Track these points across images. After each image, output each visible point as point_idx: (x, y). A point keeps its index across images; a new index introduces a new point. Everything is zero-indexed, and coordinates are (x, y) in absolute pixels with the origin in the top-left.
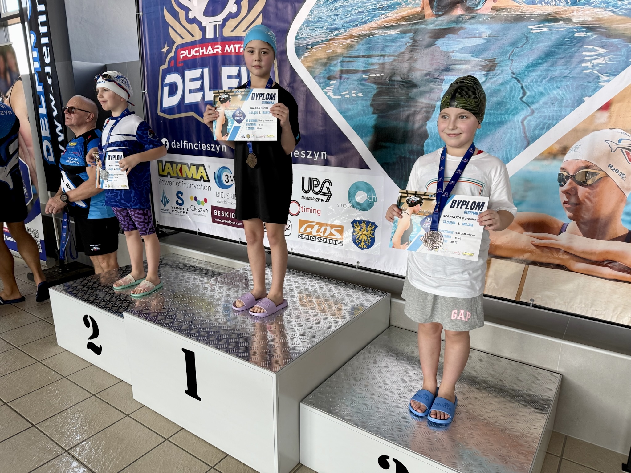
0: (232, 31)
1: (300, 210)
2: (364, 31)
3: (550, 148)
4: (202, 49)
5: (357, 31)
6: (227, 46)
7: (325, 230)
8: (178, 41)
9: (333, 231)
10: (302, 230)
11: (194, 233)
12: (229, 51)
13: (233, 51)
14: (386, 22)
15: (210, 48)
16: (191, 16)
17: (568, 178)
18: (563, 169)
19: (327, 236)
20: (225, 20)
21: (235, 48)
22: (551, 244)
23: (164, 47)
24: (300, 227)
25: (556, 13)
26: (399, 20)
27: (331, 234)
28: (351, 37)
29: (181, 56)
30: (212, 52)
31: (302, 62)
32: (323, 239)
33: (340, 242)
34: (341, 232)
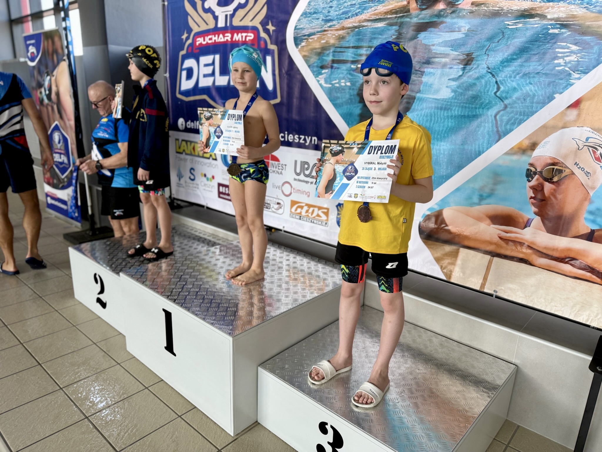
0: (241, 20)
1: (292, 191)
2: (355, 22)
3: (520, 143)
4: (215, 36)
5: (349, 23)
6: (235, 35)
7: (313, 211)
8: (196, 29)
9: (320, 213)
10: (293, 210)
11: (203, 206)
12: (237, 39)
13: (240, 39)
14: (374, 14)
15: (221, 36)
16: (207, 6)
17: (535, 173)
18: (531, 165)
19: (314, 217)
20: (235, 10)
21: (242, 37)
22: (516, 238)
23: (183, 34)
24: (292, 206)
25: (532, 9)
26: (386, 13)
27: (318, 215)
28: (343, 28)
29: (198, 43)
30: (222, 40)
31: (299, 51)
32: (310, 220)
33: (326, 224)
34: (327, 214)
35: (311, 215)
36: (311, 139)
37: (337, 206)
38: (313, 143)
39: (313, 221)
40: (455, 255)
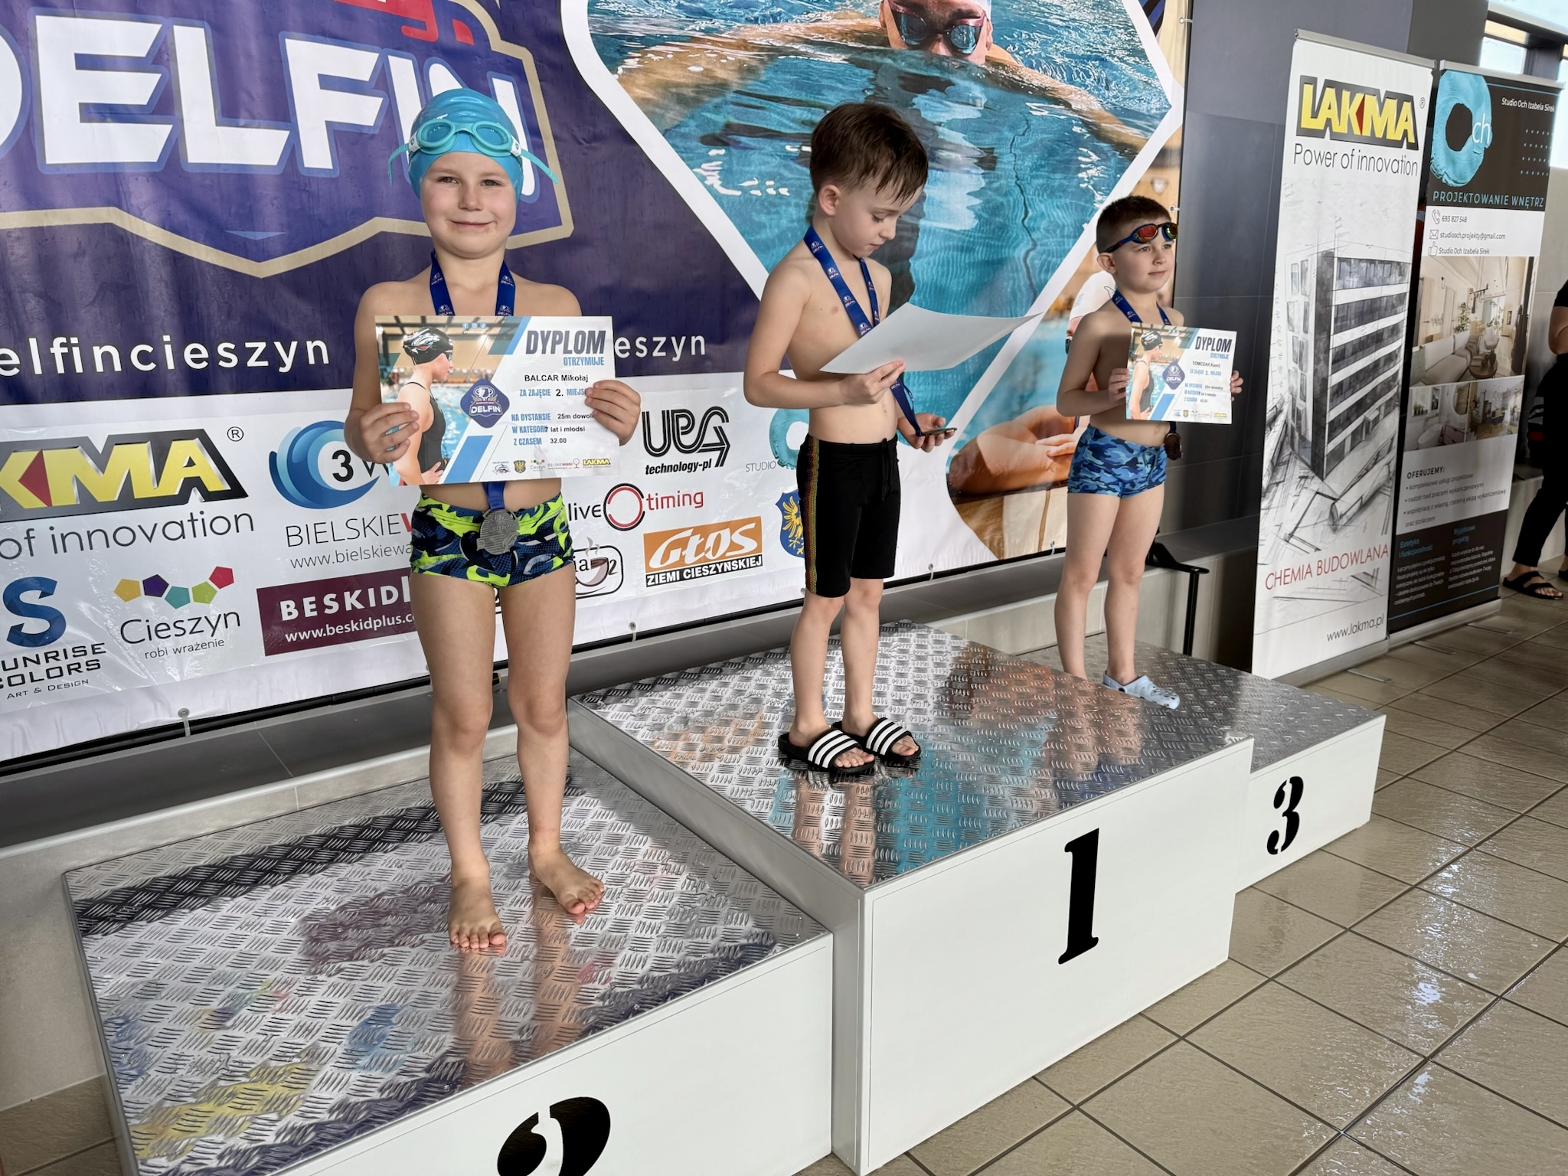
3: (1057, 301)
7: (718, 539)
9: (737, 538)
11: (162, 733)
18: (1069, 332)
19: (723, 556)
24: (649, 553)
25: (1053, 89)
31: (620, 81)
32: (714, 566)
33: (757, 560)
34: (756, 534)
35: (714, 555)
36: (688, 344)
37: (779, 504)
38: (693, 353)
39: (720, 568)
40: (998, 512)
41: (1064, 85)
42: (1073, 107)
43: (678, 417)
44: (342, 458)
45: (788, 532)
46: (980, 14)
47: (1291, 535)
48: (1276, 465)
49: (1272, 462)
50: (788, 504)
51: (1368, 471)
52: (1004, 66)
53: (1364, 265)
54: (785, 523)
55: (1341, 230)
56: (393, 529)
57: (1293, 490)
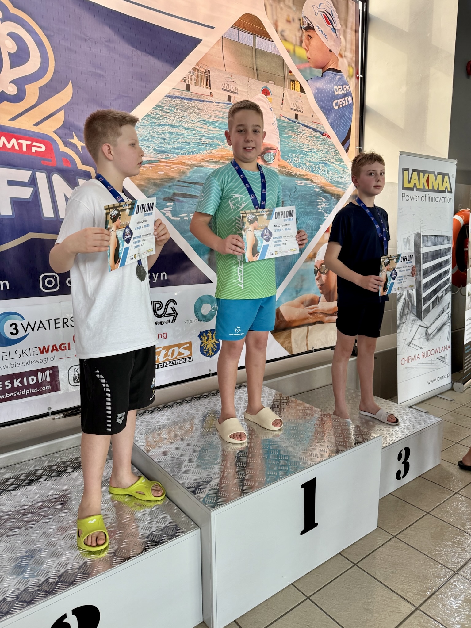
0: (12, 120)
3: (310, 254)
7: (173, 351)
9: (182, 350)
12: (9, 146)
17: (317, 271)
18: (316, 266)
19: (175, 358)
21: (20, 144)
22: (316, 310)
27: (180, 354)
32: (172, 362)
33: (190, 359)
34: (189, 348)
35: (172, 357)
36: (159, 276)
37: (199, 336)
38: (162, 279)
39: (174, 363)
40: (289, 336)
41: (310, 173)
42: (314, 181)
43: (156, 304)
44: (14, 326)
45: (203, 347)
46: (275, 148)
47: (410, 343)
48: (402, 315)
49: (400, 314)
50: (203, 335)
51: (440, 316)
52: (285, 168)
53: (433, 237)
54: (202, 343)
55: (423, 225)
56: (35, 353)
57: (410, 325)
